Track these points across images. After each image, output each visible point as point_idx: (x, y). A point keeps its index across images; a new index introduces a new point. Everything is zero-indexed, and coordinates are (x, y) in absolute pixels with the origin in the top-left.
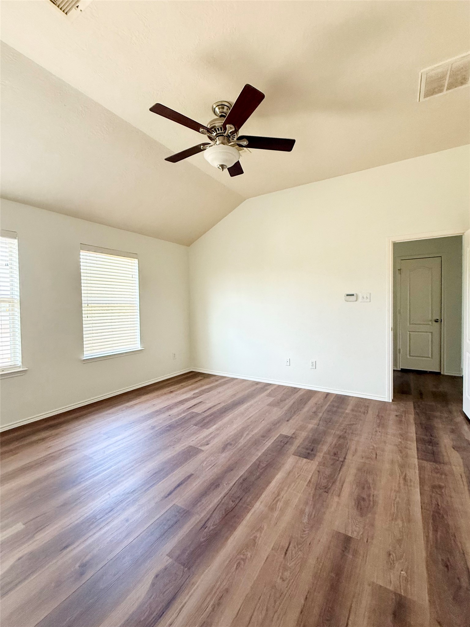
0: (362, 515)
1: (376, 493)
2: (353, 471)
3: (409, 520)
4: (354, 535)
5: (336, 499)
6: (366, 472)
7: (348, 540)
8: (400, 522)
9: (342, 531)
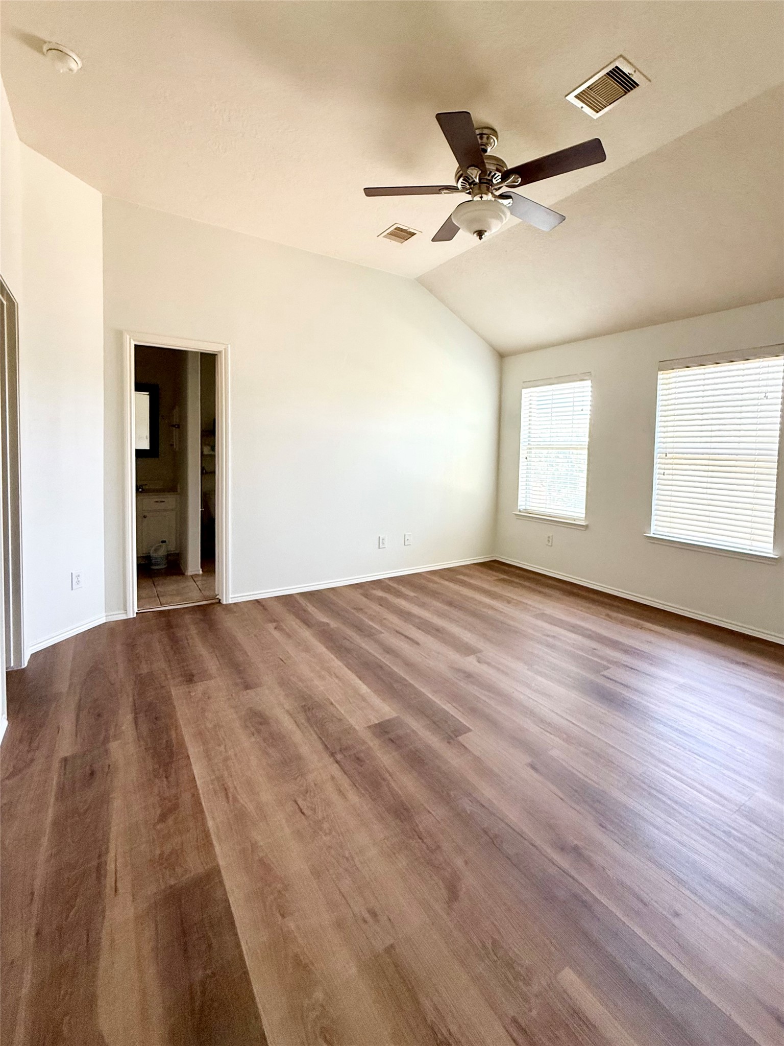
0: (251, 709)
1: (253, 739)
2: (305, 750)
3: (200, 735)
4: (245, 693)
5: (287, 707)
6: (288, 761)
7: (247, 687)
8: (210, 726)
9: (259, 689)
